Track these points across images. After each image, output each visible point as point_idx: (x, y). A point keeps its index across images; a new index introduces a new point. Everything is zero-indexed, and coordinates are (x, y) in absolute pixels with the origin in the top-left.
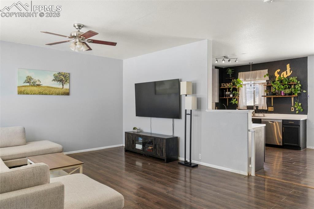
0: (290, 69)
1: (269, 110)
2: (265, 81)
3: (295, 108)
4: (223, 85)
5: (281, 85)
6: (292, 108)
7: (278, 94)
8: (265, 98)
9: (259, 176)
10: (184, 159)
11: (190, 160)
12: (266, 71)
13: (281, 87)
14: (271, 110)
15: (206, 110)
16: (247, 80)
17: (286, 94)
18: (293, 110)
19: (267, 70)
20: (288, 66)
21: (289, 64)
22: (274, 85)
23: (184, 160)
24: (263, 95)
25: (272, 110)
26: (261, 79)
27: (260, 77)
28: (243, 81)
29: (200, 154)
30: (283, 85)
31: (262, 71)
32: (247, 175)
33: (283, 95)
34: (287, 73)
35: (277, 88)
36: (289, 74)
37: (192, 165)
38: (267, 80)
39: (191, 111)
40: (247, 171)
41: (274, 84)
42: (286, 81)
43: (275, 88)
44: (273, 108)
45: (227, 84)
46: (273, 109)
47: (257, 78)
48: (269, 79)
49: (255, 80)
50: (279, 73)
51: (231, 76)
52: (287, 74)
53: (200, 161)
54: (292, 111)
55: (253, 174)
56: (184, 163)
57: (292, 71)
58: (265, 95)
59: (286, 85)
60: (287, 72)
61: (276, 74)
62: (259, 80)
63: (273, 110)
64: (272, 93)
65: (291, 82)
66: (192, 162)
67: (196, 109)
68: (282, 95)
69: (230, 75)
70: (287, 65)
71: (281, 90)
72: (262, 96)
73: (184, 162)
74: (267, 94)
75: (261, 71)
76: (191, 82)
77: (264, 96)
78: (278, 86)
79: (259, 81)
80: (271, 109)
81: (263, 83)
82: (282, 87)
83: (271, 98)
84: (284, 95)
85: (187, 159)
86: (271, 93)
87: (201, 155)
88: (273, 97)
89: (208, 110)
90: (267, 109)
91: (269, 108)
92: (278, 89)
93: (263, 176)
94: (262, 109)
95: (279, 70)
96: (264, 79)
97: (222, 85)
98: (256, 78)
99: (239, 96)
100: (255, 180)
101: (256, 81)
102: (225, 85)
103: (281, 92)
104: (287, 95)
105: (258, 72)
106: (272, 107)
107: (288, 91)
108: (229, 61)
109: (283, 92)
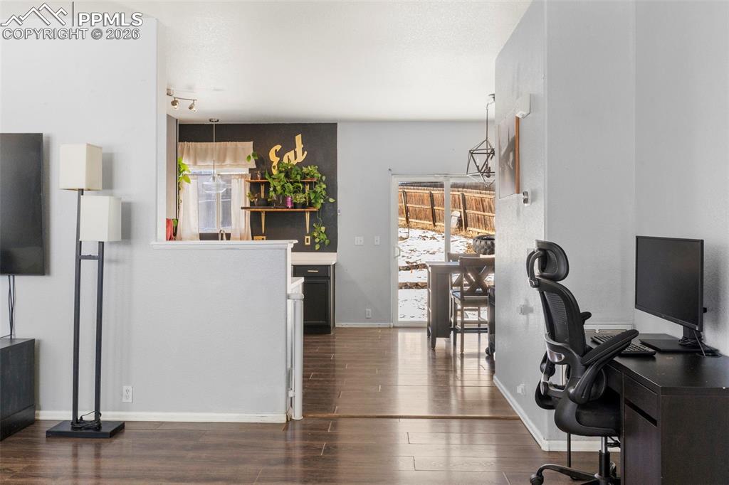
0: (302, 146)
2: (246, 171)
3: (314, 238)
5: (288, 182)
6: (307, 237)
7: (277, 204)
8: (248, 212)
9: (310, 415)
10: (71, 413)
11: (98, 413)
12: (249, 146)
13: (288, 187)
15: (152, 243)
16: (199, 163)
17: (295, 206)
18: (308, 242)
19: (252, 143)
20: (298, 138)
21: (300, 135)
22: (273, 181)
23: (71, 418)
24: (244, 206)
26: (238, 166)
27: (235, 159)
28: (189, 165)
29: (125, 388)
30: (292, 183)
31: (240, 144)
32: (284, 420)
33: (290, 206)
34: (296, 156)
35: (279, 188)
36: (301, 158)
37: (105, 429)
38: (250, 170)
39: (102, 244)
40: (284, 411)
41: (274, 179)
42: (298, 174)
44: (265, 238)
47: (228, 161)
48: (255, 167)
49: (221, 166)
50: (278, 154)
52: (296, 158)
53: (128, 410)
54: (307, 244)
55: (297, 414)
56: (68, 429)
57: (306, 153)
58: (248, 205)
59: (298, 182)
60: (295, 152)
61: (273, 157)
62: (231, 165)
64: (264, 202)
65: (308, 177)
66: (102, 418)
67: (119, 238)
68: (288, 208)
70: (296, 137)
71: (288, 195)
72: (242, 208)
73: (72, 423)
74: (252, 204)
75: (236, 145)
76: (101, 148)
77: (246, 208)
78: (282, 183)
79: (230, 169)
81: (242, 176)
82: (290, 187)
83: (259, 213)
84: (292, 208)
85: (80, 414)
86: (261, 202)
87: (130, 388)
88: (266, 212)
89: (156, 241)
91: (255, 238)
93: (320, 415)
95: (278, 147)
96: (245, 166)
98: (224, 161)
100: (304, 429)
101: (225, 169)
103: (285, 198)
104: (298, 206)
105: (230, 145)
106: (263, 235)
107: (301, 198)
108: (174, 103)
109: (290, 198)
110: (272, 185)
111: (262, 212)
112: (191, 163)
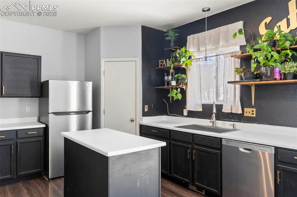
1: (245, 115)
2: (237, 49)
4: (161, 62)
5: (272, 51)
7: (266, 76)
13: (272, 56)
14: (250, 115)
16: (201, 49)
17: (285, 76)
22: (256, 53)
24: (232, 80)
25: (253, 114)
26: (229, 45)
27: (227, 40)
28: (194, 52)
30: (279, 52)
33: (278, 78)
35: (261, 59)
38: (240, 47)
42: (287, 41)
43: (258, 62)
44: (254, 110)
45: (168, 60)
46: (255, 113)
47: (221, 43)
49: (217, 48)
50: (268, 26)
51: (172, 44)
52: (288, 26)
59: (286, 49)
60: (288, 20)
61: (262, 30)
62: (224, 46)
63: (254, 116)
64: (251, 75)
69: (172, 42)
71: (274, 64)
72: (229, 82)
75: (228, 28)
77: (234, 82)
78: (265, 53)
79: (224, 49)
80: (250, 112)
81: (233, 53)
82: (276, 56)
83: (249, 87)
84: (281, 79)
86: (248, 75)
88: (256, 85)
90: (240, 112)
91: (246, 109)
92: (265, 61)
94: (230, 111)
96: (235, 44)
97: (160, 64)
98: (219, 43)
99: (186, 84)
101: (219, 50)
102: (165, 64)
103: (273, 69)
104: (288, 77)
105: (223, 29)
106: (253, 107)
107: (293, 67)
109: (277, 69)
110: (254, 57)
111: (252, 85)
112: (196, 50)
